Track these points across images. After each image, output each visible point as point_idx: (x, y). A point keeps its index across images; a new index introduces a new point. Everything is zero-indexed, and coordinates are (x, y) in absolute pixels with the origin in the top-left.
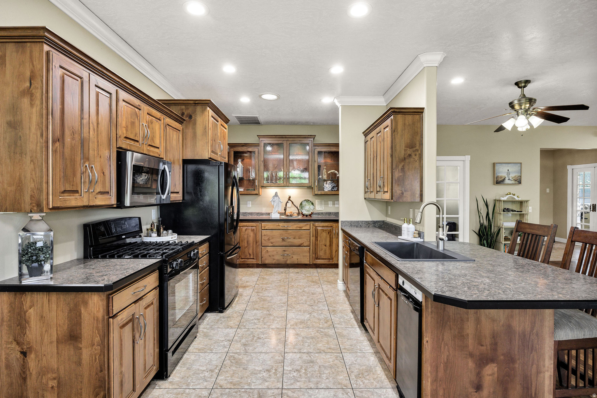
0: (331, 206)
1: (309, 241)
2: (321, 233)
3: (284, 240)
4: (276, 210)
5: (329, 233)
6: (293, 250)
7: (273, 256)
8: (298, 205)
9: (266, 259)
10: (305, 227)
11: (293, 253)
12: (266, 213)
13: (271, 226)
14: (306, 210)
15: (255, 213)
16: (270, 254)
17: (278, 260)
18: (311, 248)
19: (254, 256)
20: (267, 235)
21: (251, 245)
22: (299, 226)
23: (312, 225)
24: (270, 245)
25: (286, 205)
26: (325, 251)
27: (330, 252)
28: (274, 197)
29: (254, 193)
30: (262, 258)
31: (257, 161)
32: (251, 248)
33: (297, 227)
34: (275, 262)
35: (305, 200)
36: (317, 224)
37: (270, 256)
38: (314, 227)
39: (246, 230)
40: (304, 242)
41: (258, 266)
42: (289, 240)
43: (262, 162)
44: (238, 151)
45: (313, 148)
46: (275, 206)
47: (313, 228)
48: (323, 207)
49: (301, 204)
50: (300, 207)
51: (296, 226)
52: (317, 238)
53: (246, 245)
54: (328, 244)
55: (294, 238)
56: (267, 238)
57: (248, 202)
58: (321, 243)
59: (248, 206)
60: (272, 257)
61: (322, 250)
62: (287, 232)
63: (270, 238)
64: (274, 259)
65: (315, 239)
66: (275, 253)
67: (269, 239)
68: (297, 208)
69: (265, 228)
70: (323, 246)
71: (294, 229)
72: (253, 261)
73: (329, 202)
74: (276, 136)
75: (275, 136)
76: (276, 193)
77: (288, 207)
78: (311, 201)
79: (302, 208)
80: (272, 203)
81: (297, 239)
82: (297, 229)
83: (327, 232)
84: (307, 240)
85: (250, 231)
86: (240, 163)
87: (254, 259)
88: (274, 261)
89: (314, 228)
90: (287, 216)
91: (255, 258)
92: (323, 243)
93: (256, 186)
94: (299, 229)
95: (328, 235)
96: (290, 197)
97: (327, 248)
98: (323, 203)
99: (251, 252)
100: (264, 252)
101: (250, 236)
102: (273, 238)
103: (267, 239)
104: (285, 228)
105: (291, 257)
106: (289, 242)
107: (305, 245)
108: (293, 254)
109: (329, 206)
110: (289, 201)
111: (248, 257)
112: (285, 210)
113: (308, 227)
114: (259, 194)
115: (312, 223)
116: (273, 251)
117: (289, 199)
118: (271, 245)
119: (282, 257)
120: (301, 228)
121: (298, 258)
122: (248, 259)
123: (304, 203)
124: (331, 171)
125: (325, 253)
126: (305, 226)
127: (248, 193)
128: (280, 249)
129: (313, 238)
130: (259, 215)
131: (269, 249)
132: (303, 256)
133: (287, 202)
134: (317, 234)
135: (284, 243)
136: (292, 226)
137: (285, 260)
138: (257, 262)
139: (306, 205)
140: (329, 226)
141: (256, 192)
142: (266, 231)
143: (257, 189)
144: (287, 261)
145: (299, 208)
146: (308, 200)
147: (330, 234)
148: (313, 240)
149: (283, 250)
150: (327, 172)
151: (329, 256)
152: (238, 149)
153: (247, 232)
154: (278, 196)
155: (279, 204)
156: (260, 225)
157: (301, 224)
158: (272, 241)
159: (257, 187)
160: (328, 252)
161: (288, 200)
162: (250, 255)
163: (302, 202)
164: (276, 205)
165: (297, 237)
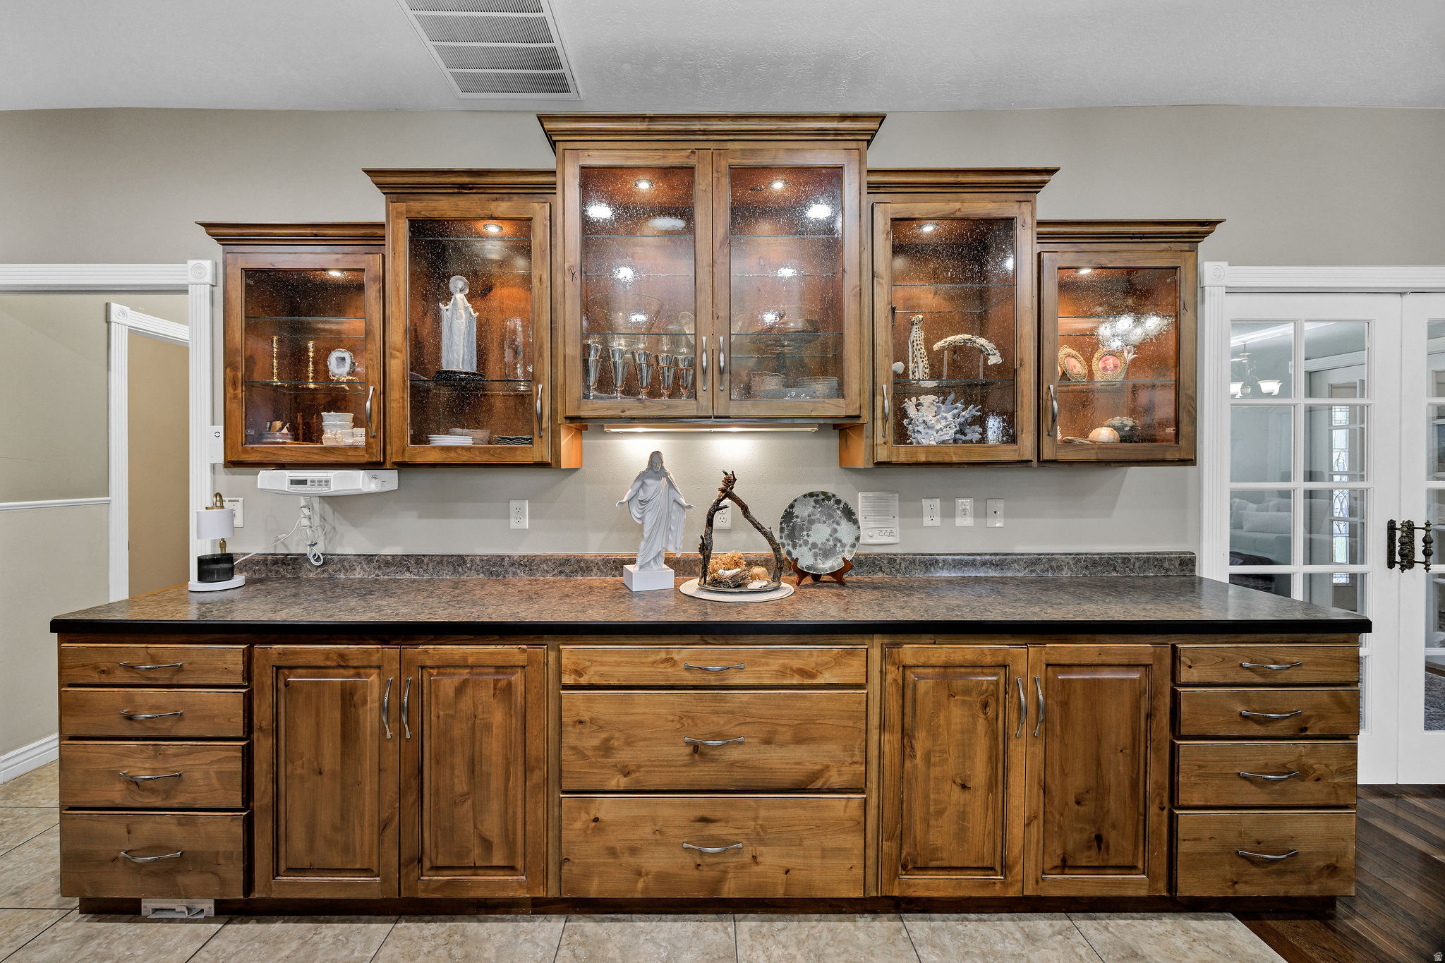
0: (937, 521)
1: (859, 757)
2: (938, 705)
3: (702, 755)
4: (658, 547)
5: (985, 705)
6: (763, 813)
7: (633, 851)
8: (772, 522)
9: (587, 875)
10: (838, 671)
11: (760, 837)
12: (606, 562)
13: (618, 664)
14: (814, 545)
15: (546, 560)
16: (613, 838)
17: (662, 877)
18: (873, 802)
19: (511, 853)
20: (592, 720)
21: (496, 783)
22: (796, 663)
23: (876, 653)
24: (612, 785)
25: (710, 522)
26: (963, 816)
27: (989, 825)
28: (642, 477)
29: (529, 459)
30: (566, 867)
31: (546, 276)
32: (495, 805)
33: (782, 672)
34: (646, 889)
35: (811, 495)
36: (910, 651)
37: (612, 852)
38: (890, 668)
39: (460, 690)
40: (826, 761)
41: (541, 907)
42: (735, 754)
43: (568, 279)
44: (435, 214)
45: (864, 203)
46: (647, 529)
47: (883, 674)
48: (896, 531)
49: (788, 515)
50: (782, 530)
51: (776, 664)
52: (911, 737)
53: (461, 786)
54: (979, 773)
55: (768, 742)
56: (596, 742)
57: (513, 504)
58: (935, 771)
59: (514, 524)
60: (627, 859)
61: (940, 813)
62: (723, 700)
63: (615, 743)
64: (639, 874)
65: (897, 745)
66: (646, 831)
67: (606, 749)
68: (770, 539)
69: (584, 680)
70: (948, 786)
71: (767, 681)
72: (503, 886)
73: (926, 503)
74: (652, 118)
75: (643, 118)
76: (656, 457)
77: (721, 531)
78: (838, 502)
79: (792, 536)
80: (636, 513)
81: (782, 745)
82: (787, 681)
83: (975, 699)
84: (848, 749)
85: (485, 695)
86: (460, 298)
87: (511, 869)
88: (640, 885)
89: (893, 673)
90: (717, 582)
91: (519, 864)
92: (952, 766)
93: (540, 417)
94: (796, 680)
95: (981, 722)
96: (730, 481)
97: (977, 801)
98: (895, 504)
99: (492, 826)
100: (578, 825)
101: (488, 727)
102: (629, 743)
103: (596, 748)
104: (713, 680)
105: (747, 858)
106: (733, 764)
107: (835, 779)
108: (762, 842)
109: (927, 521)
110: (727, 501)
111: (476, 856)
112: (705, 548)
113: (852, 671)
114: (558, 461)
115: (875, 646)
116: (635, 822)
117: (727, 492)
118: (623, 782)
119: (689, 860)
120: (813, 676)
121: (788, 862)
122: (475, 869)
123: (803, 511)
124: (951, 338)
125: (962, 833)
126: (837, 662)
127: (494, 460)
128: (673, 810)
129: (886, 737)
130: (567, 569)
131: (606, 807)
132: (825, 853)
133: (717, 507)
134: (908, 710)
135: (703, 773)
136: (753, 664)
137: (709, 874)
138: (529, 890)
139: (811, 522)
140: (988, 660)
141: (541, 451)
142: (589, 699)
143: (547, 436)
144: (720, 881)
145: (778, 540)
146: (827, 497)
147: (990, 711)
148: (887, 748)
149: (700, 813)
150: (929, 343)
151: (987, 849)
152: (433, 204)
153: (466, 703)
154: (666, 475)
155: (669, 517)
156: (552, 655)
157: (810, 654)
158: (624, 756)
159: (546, 423)
160: (979, 824)
161: (718, 494)
162: (487, 844)
163: (792, 506)
164: (655, 527)
165: (786, 734)
